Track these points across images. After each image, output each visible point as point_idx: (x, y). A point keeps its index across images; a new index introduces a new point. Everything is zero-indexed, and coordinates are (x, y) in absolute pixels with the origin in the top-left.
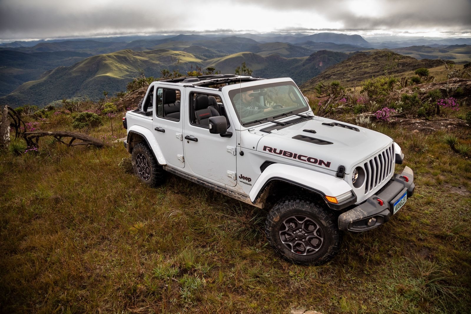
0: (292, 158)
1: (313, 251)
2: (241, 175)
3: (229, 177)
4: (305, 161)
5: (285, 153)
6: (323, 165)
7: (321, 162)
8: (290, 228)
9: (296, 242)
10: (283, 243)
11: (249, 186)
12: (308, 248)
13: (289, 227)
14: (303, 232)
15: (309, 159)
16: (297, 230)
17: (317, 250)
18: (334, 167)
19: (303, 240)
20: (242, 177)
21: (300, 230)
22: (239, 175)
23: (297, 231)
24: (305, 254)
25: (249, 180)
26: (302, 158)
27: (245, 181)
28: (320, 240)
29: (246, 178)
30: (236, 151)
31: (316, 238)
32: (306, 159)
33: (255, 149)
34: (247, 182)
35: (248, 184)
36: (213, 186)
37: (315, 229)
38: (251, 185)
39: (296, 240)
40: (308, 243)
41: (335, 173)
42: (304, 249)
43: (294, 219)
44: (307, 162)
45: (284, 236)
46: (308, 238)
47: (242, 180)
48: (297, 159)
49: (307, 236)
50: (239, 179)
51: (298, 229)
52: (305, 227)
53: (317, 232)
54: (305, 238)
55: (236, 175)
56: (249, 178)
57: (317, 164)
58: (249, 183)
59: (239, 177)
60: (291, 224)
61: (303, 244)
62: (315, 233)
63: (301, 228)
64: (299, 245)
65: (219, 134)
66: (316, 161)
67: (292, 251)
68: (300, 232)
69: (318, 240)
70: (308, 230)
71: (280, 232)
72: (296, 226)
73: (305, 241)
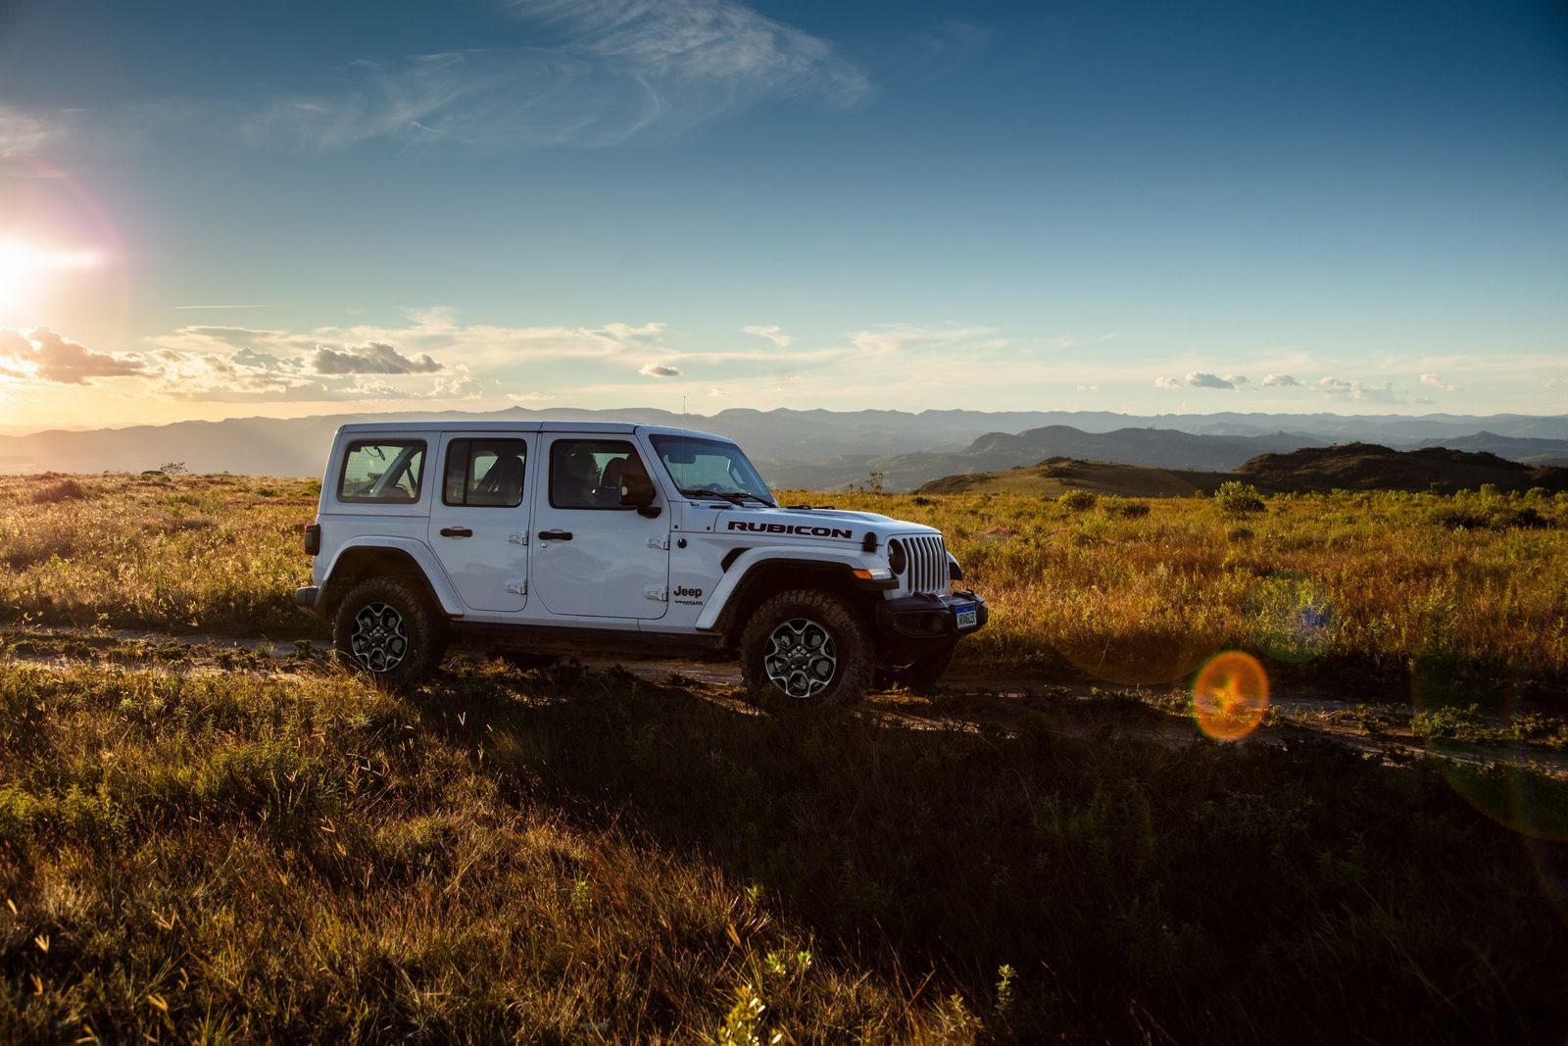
0: (785, 534)
1: (821, 685)
2: (680, 587)
3: (649, 598)
4: (809, 534)
5: (771, 528)
6: (840, 537)
7: (836, 533)
8: (783, 646)
9: (793, 673)
10: (772, 678)
11: (697, 606)
12: (812, 681)
13: (780, 645)
14: (804, 651)
15: (815, 531)
16: (793, 648)
17: (826, 683)
18: (859, 537)
19: (804, 667)
20: (681, 592)
21: (799, 647)
22: (674, 588)
23: (794, 651)
24: (808, 695)
25: (697, 593)
26: (803, 530)
27: (688, 598)
28: (831, 662)
29: (692, 592)
30: (669, 542)
31: (826, 659)
32: (810, 531)
33: (712, 530)
34: (692, 599)
35: (694, 603)
37: (822, 643)
38: (700, 603)
39: (793, 670)
40: (813, 672)
41: (861, 546)
42: (805, 685)
43: (787, 628)
44: (812, 536)
45: (772, 665)
46: (811, 661)
47: (681, 598)
48: (794, 534)
49: (811, 658)
50: (672, 597)
51: (795, 647)
52: (806, 642)
53: (825, 648)
54: (806, 663)
55: (667, 589)
56: (697, 590)
57: (830, 537)
58: (698, 600)
59: (675, 592)
60: (783, 638)
61: (804, 674)
62: (822, 650)
63: (799, 645)
64: (797, 678)
65: (636, 511)
66: (827, 532)
67: (787, 692)
68: (799, 651)
69: (828, 663)
70: (811, 646)
71: (766, 658)
72: (792, 641)
73: (807, 669)
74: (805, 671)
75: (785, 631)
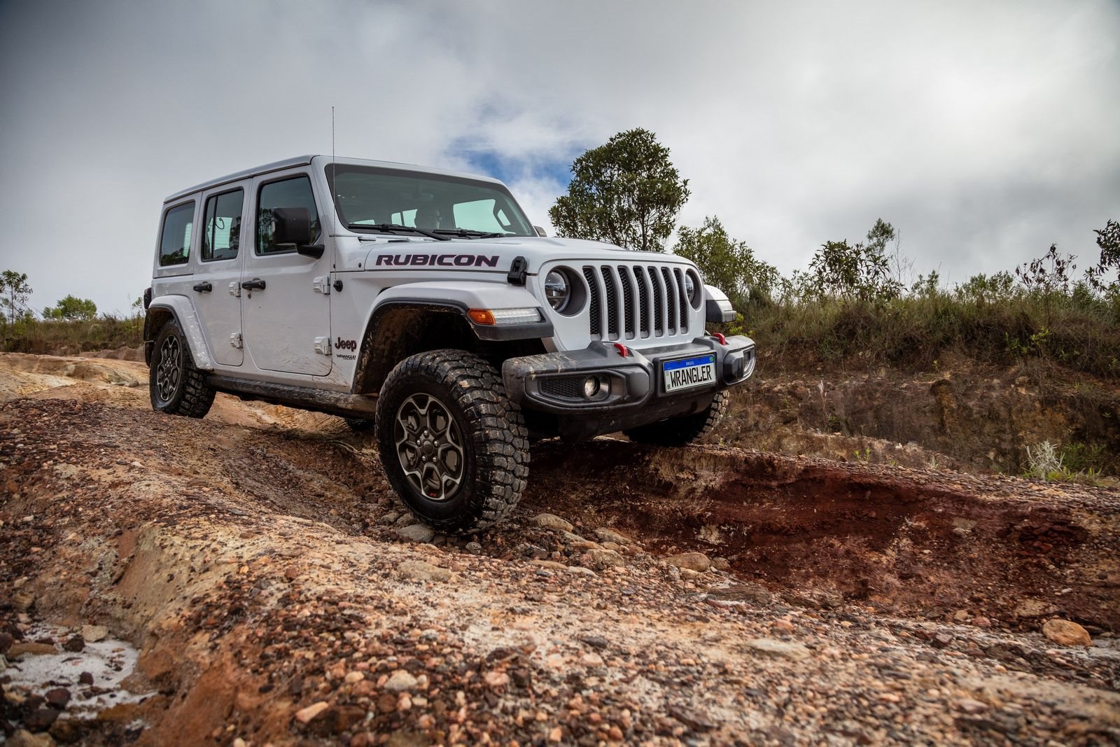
1: (454, 484)
2: (339, 339)
3: (317, 352)
4: (450, 264)
5: (415, 260)
8: (410, 429)
9: (425, 467)
10: (407, 473)
11: (353, 361)
12: (444, 478)
13: (408, 428)
14: (431, 437)
15: (458, 260)
16: (420, 433)
17: (458, 481)
18: (505, 265)
19: (434, 459)
20: (340, 344)
21: (426, 432)
22: (335, 341)
23: (422, 437)
24: (443, 496)
25: (353, 345)
27: (345, 351)
28: (458, 452)
29: (347, 344)
30: (329, 284)
31: (452, 448)
32: (452, 260)
33: (363, 267)
34: (349, 352)
35: (349, 356)
36: (292, 389)
37: (446, 427)
38: (355, 357)
39: (425, 462)
40: (443, 466)
41: (504, 277)
42: (438, 483)
44: (455, 266)
45: (404, 455)
46: (440, 450)
47: (339, 351)
48: (436, 266)
49: (438, 446)
50: (335, 351)
51: (422, 431)
52: (431, 424)
53: (450, 433)
54: (436, 454)
55: (329, 341)
56: (352, 342)
57: (472, 266)
58: (352, 354)
59: (336, 345)
60: (410, 419)
61: (436, 468)
63: (426, 428)
64: (430, 473)
66: (471, 260)
67: (423, 493)
68: (427, 437)
69: (455, 454)
70: (438, 431)
71: (398, 445)
72: (418, 424)
73: (438, 461)
74: (435, 464)
75: (409, 411)
